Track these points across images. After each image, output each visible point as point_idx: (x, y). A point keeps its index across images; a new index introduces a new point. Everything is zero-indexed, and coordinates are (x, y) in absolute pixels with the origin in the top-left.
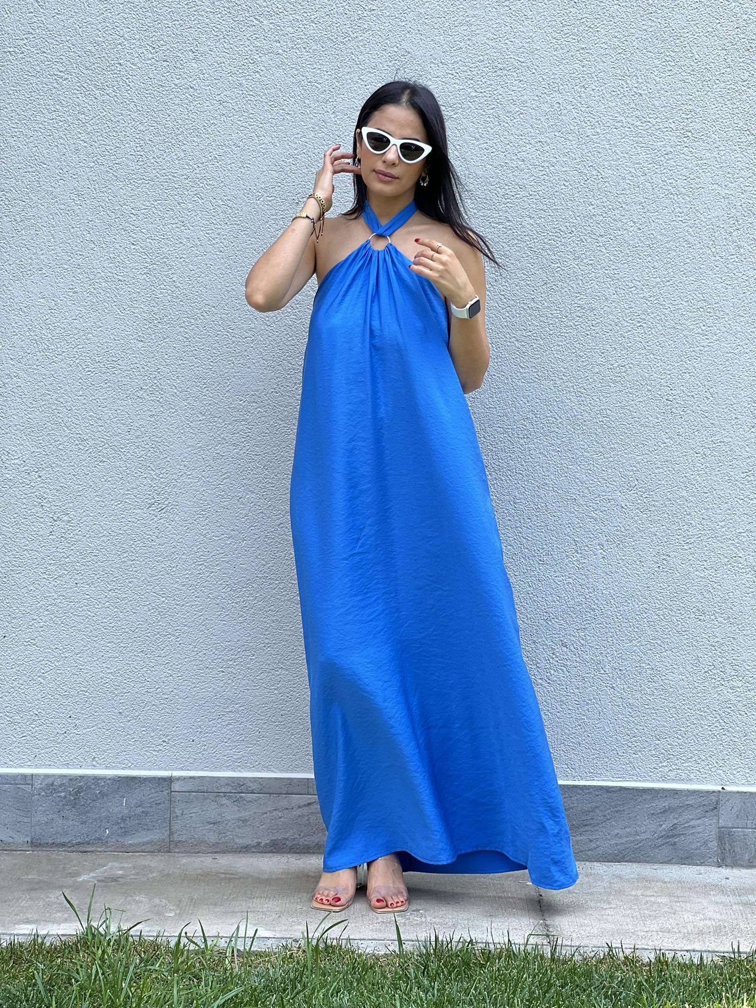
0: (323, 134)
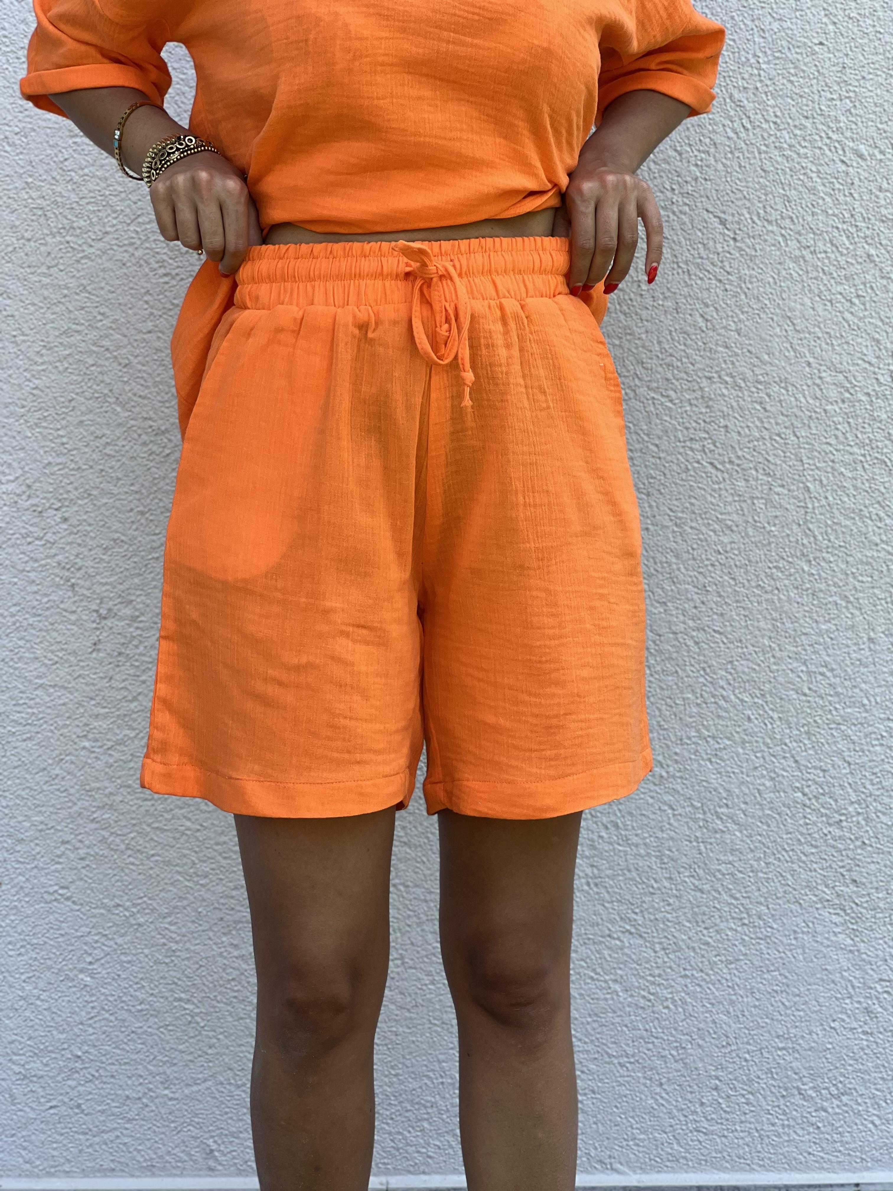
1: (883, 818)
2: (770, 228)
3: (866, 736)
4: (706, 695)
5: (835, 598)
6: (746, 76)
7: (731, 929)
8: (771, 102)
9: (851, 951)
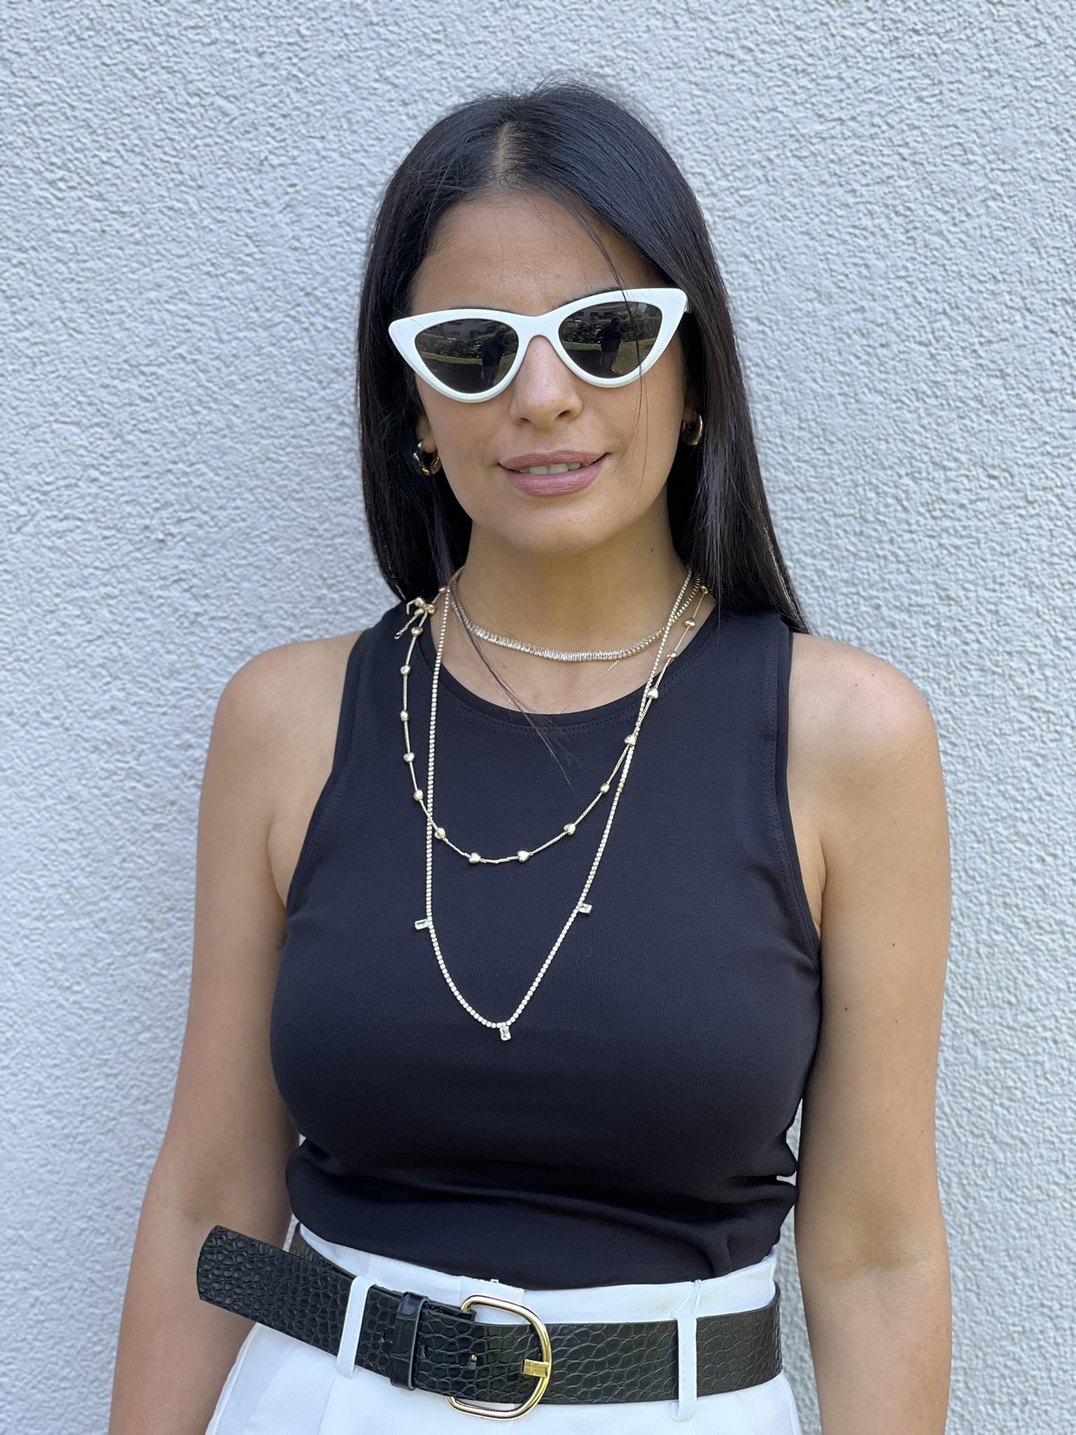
0: (251, 284)
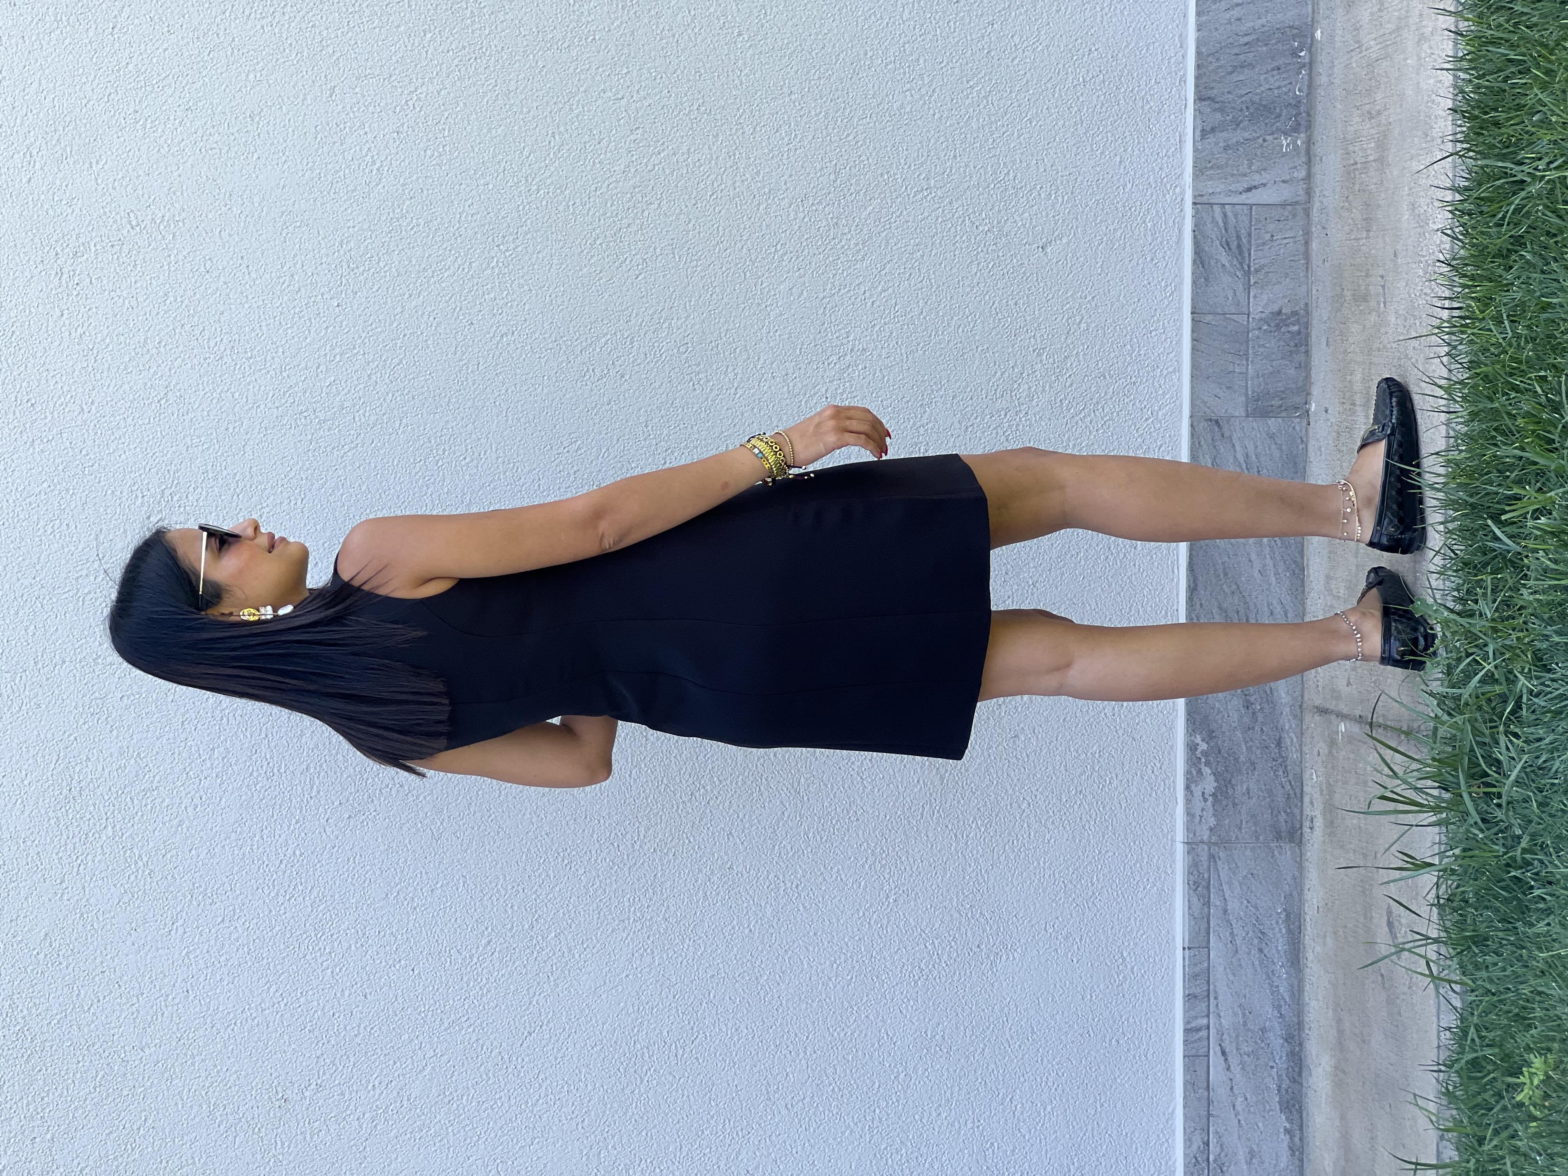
1: (937, 926)
2: (534, 1003)
3: (881, 938)
4: (850, 1046)
5: (786, 958)
6: (433, 1019)
7: (1010, 1029)
8: (451, 1002)
9: (1026, 949)
